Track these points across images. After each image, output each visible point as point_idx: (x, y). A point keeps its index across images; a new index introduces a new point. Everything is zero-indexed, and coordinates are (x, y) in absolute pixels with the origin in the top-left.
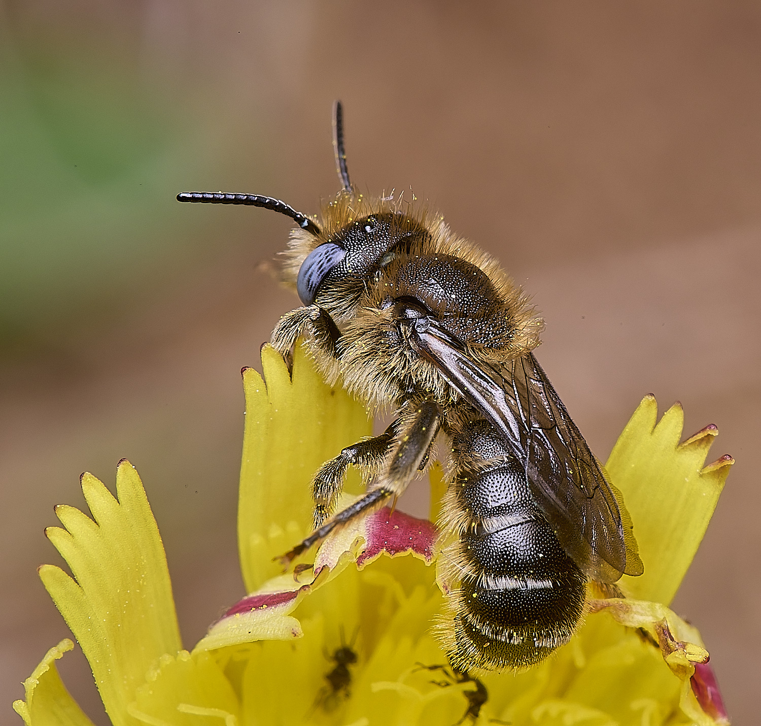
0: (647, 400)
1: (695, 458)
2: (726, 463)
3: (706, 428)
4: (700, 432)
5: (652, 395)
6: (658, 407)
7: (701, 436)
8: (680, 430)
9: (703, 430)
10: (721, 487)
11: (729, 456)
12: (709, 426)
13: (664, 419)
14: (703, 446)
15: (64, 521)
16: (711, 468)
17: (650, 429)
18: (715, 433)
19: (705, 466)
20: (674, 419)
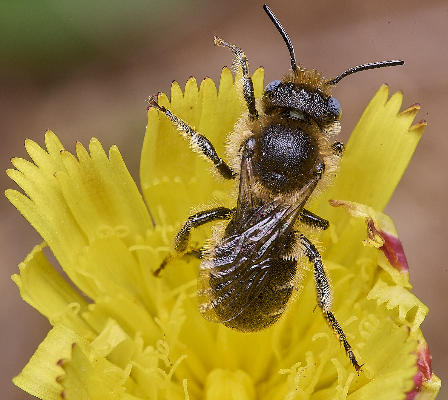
0: (383, 87)
1: (407, 121)
2: (422, 124)
3: (414, 105)
4: (410, 107)
5: (386, 84)
6: (389, 92)
7: (411, 109)
8: (400, 105)
9: (413, 106)
10: (419, 137)
11: (424, 120)
12: (416, 104)
13: (392, 99)
14: (411, 115)
15: (17, 166)
16: (414, 127)
17: (384, 103)
18: (419, 108)
19: (412, 125)
20: (397, 100)
